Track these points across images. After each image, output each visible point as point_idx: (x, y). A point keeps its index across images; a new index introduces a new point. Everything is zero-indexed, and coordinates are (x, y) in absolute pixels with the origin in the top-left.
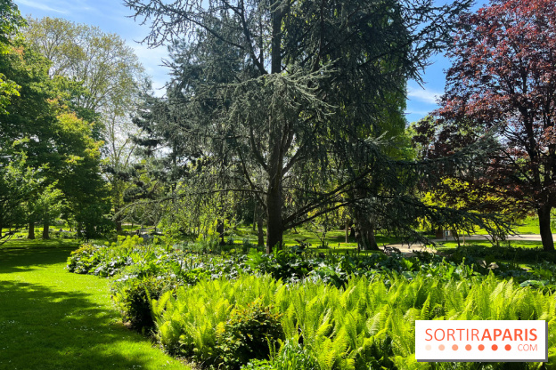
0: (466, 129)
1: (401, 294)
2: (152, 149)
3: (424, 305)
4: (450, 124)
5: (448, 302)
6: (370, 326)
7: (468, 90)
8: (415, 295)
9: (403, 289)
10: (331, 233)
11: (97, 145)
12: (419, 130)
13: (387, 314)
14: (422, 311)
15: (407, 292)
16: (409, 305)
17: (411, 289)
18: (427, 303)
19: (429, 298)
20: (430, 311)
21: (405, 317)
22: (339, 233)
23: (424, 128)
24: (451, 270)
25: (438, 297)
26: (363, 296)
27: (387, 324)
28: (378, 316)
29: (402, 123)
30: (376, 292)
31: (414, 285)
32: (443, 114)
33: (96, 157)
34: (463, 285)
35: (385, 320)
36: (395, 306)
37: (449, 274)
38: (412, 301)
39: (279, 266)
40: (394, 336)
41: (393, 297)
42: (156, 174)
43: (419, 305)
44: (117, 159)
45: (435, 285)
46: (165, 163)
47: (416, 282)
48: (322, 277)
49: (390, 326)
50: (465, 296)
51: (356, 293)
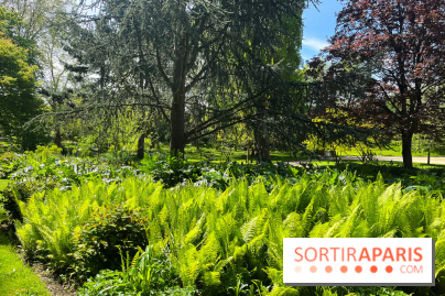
0: (350, 66)
1: (282, 197)
2: (82, 75)
3: (307, 208)
4: (337, 61)
5: (332, 205)
6: (245, 231)
7: (355, 31)
8: (298, 197)
9: (285, 192)
10: (237, 153)
11: (31, 69)
12: (311, 65)
13: (265, 219)
14: (305, 215)
15: (289, 195)
16: (291, 208)
17: (294, 192)
18: (310, 207)
19: (312, 202)
20: (312, 215)
21: (285, 222)
22: (243, 152)
23: (316, 63)
24: (335, 176)
25: (323, 201)
26: (243, 199)
27: (264, 230)
28: (254, 221)
29: (297, 61)
30: (256, 194)
31: (297, 187)
32: (332, 52)
33: (31, 79)
34: (348, 189)
35: (262, 225)
36: (275, 210)
37: (333, 180)
38: (295, 206)
39: (171, 171)
40: (271, 243)
41: (273, 199)
42: (84, 96)
43: (301, 209)
44: (56, 86)
45: (319, 188)
46: (93, 87)
47: (300, 186)
48: (209, 182)
49: (267, 233)
50: (351, 201)
51: (236, 196)
